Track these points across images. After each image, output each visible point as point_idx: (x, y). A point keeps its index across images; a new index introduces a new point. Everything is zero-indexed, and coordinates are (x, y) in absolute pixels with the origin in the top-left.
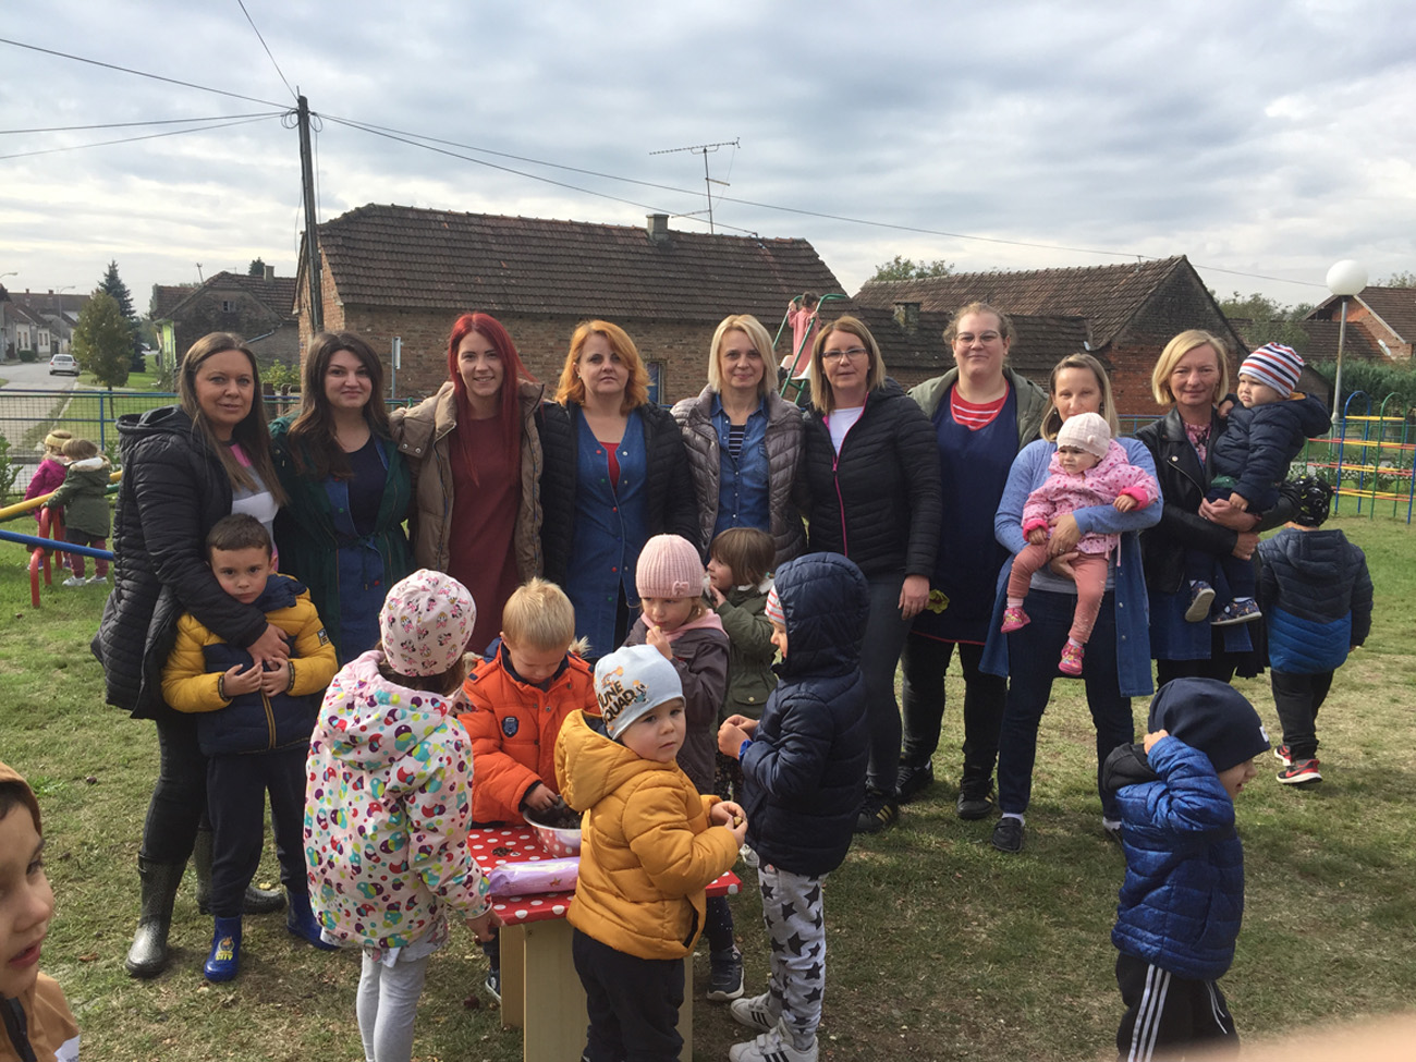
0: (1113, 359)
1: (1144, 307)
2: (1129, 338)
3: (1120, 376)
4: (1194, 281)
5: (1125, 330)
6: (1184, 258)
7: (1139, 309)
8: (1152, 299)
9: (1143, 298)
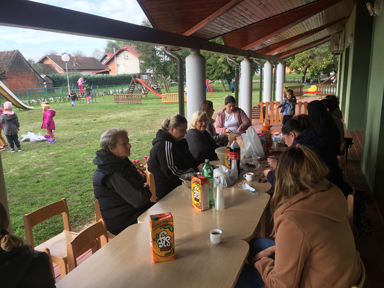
0: (6, 76)
1: (11, 62)
2: (9, 70)
3: (9, 80)
4: (21, 56)
5: (8, 68)
6: (18, 51)
7: (10, 63)
8: (12, 60)
9: (10, 60)
